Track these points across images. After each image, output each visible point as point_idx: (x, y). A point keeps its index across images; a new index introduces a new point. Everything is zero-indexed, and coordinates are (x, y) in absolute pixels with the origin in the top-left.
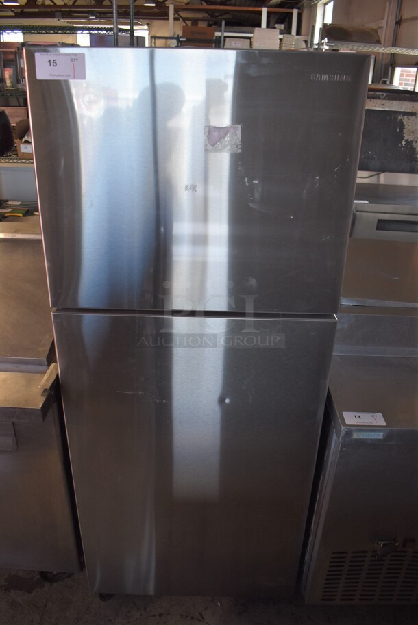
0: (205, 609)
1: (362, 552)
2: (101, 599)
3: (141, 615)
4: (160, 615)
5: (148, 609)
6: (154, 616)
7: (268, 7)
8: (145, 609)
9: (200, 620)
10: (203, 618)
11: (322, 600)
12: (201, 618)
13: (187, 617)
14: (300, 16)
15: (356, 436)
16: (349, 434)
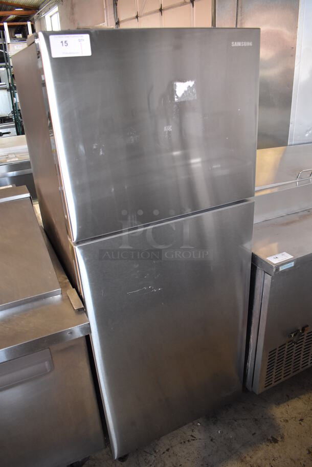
0: (193, 431)
1: (282, 346)
2: (122, 461)
3: (155, 457)
4: (168, 450)
5: (157, 451)
6: (164, 453)
7: (8, 22)
8: (155, 452)
9: (194, 440)
10: (195, 437)
11: (265, 387)
12: (193, 438)
13: (184, 442)
14: (33, 26)
15: (281, 269)
16: (277, 269)
